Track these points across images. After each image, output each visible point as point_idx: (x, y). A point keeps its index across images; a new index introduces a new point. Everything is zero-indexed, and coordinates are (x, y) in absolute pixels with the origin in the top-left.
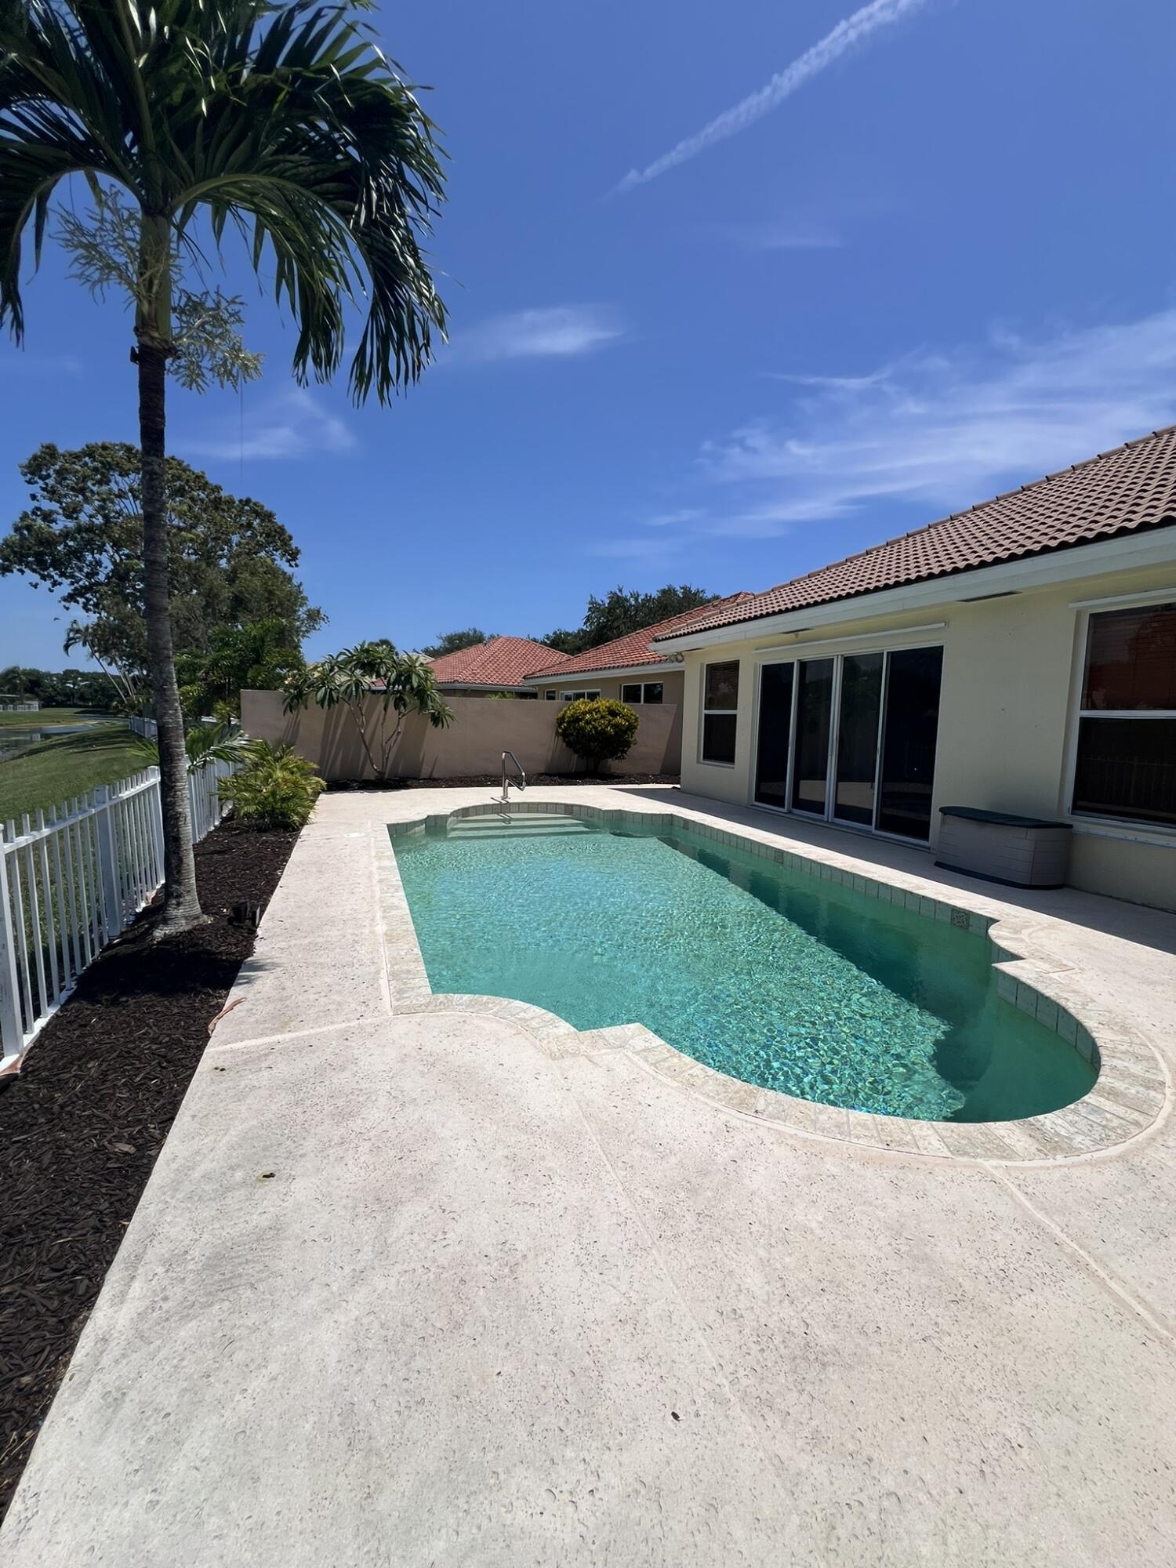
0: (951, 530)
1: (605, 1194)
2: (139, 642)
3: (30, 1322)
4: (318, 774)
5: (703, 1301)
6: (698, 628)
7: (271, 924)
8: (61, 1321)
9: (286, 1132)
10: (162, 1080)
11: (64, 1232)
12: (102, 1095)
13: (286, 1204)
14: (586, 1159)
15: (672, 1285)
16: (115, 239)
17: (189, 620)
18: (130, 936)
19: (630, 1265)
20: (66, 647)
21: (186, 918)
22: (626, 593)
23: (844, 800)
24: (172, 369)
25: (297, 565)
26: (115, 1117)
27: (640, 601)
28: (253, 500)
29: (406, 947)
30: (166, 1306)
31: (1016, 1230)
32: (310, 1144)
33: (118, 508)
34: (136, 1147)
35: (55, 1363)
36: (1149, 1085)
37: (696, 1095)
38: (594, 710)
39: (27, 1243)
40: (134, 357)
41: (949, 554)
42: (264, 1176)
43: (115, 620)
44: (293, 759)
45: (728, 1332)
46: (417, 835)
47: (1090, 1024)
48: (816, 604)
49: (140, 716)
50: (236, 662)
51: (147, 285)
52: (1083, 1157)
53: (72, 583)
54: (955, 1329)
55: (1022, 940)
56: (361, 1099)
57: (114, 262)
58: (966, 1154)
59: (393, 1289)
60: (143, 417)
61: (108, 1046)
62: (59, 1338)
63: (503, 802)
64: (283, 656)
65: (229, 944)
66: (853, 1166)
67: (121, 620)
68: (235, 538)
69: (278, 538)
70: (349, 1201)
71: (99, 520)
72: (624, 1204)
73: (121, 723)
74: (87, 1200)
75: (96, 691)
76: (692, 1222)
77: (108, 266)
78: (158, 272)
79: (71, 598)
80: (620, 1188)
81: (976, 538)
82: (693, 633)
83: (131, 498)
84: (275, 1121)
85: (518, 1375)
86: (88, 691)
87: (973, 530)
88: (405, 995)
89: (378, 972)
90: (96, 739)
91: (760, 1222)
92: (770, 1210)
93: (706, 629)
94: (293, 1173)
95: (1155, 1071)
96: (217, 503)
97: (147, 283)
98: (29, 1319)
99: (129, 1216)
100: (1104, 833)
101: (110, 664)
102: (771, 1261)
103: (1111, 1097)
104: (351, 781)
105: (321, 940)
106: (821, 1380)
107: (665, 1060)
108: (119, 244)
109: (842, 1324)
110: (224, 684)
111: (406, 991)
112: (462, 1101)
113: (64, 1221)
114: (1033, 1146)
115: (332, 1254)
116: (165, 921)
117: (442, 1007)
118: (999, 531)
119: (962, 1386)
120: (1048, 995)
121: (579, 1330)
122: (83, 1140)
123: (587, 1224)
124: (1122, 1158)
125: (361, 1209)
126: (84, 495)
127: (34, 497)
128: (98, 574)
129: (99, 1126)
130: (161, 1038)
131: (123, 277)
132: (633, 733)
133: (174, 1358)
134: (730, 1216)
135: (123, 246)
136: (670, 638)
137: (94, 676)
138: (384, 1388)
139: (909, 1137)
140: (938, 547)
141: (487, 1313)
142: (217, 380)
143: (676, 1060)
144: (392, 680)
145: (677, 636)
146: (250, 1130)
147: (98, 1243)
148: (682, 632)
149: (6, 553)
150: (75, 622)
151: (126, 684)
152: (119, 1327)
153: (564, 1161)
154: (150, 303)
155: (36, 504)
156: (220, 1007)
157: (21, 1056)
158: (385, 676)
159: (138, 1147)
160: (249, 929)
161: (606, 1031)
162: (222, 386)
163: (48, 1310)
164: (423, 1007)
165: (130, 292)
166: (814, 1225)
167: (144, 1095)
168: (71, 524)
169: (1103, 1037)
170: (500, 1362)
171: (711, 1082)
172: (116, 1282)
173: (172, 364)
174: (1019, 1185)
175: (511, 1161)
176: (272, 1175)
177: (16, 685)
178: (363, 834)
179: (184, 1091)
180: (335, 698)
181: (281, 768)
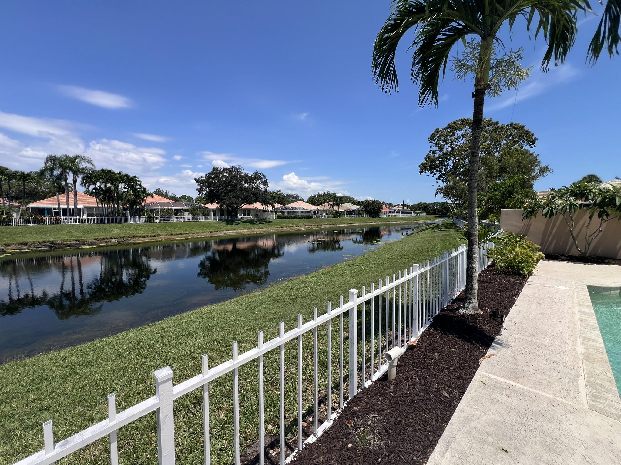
2: (460, 191)
3: (416, 438)
4: (539, 250)
7: (510, 323)
9: (515, 434)
10: (460, 374)
11: (427, 413)
12: (439, 368)
17: (480, 180)
18: (451, 308)
20: (436, 195)
21: (472, 309)
24: (487, 93)
25: (535, 146)
26: (443, 379)
28: (514, 123)
29: (601, 369)
32: (528, 450)
33: (456, 143)
34: (450, 396)
39: (416, 409)
40: (473, 96)
42: (503, 450)
43: (452, 184)
44: (526, 242)
49: (457, 219)
50: (500, 197)
53: (439, 173)
56: (562, 447)
61: (442, 350)
64: (525, 193)
65: (490, 326)
67: (454, 183)
68: (503, 142)
69: (525, 136)
71: (450, 149)
73: (450, 221)
74: (434, 406)
75: (443, 209)
77: (467, 68)
78: (486, 59)
79: (439, 178)
83: (462, 138)
86: (440, 209)
88: (599, 400)
90: (442, 226)
94: (518, 459)
96: (496, 130)
97: (481, 66)
99: (447, 423)
101: (449, 199)
104: (561, 255)
105: (538, 341)
110: (493, 207)
111: (600, 398)
113: (427, 409)
116: (464, 308)
122: (433, 382)
126: (446, 142)
127: (431, 147)
128: (448, 168)
129: (438, 380)
130: (460, 356)
131: (472, 69)
135: (473, 58)
137: (443, 204)
146: (496, 421)
147: (437, 426)
149: (422, 167)
150: (439, 186)
151: (453, 206)
154: (482, 72)
155: (431, 149)
156: (484, 354)
157: (417, 340)
160: (499, 322)
167: (453, 376)
168: (441, 153)
173: (487, 91)
176: (506, 451)
177: (420, 208)
178: (568, 288)
179: (469, 383)
180: (555, 213)
181: (519, 246)
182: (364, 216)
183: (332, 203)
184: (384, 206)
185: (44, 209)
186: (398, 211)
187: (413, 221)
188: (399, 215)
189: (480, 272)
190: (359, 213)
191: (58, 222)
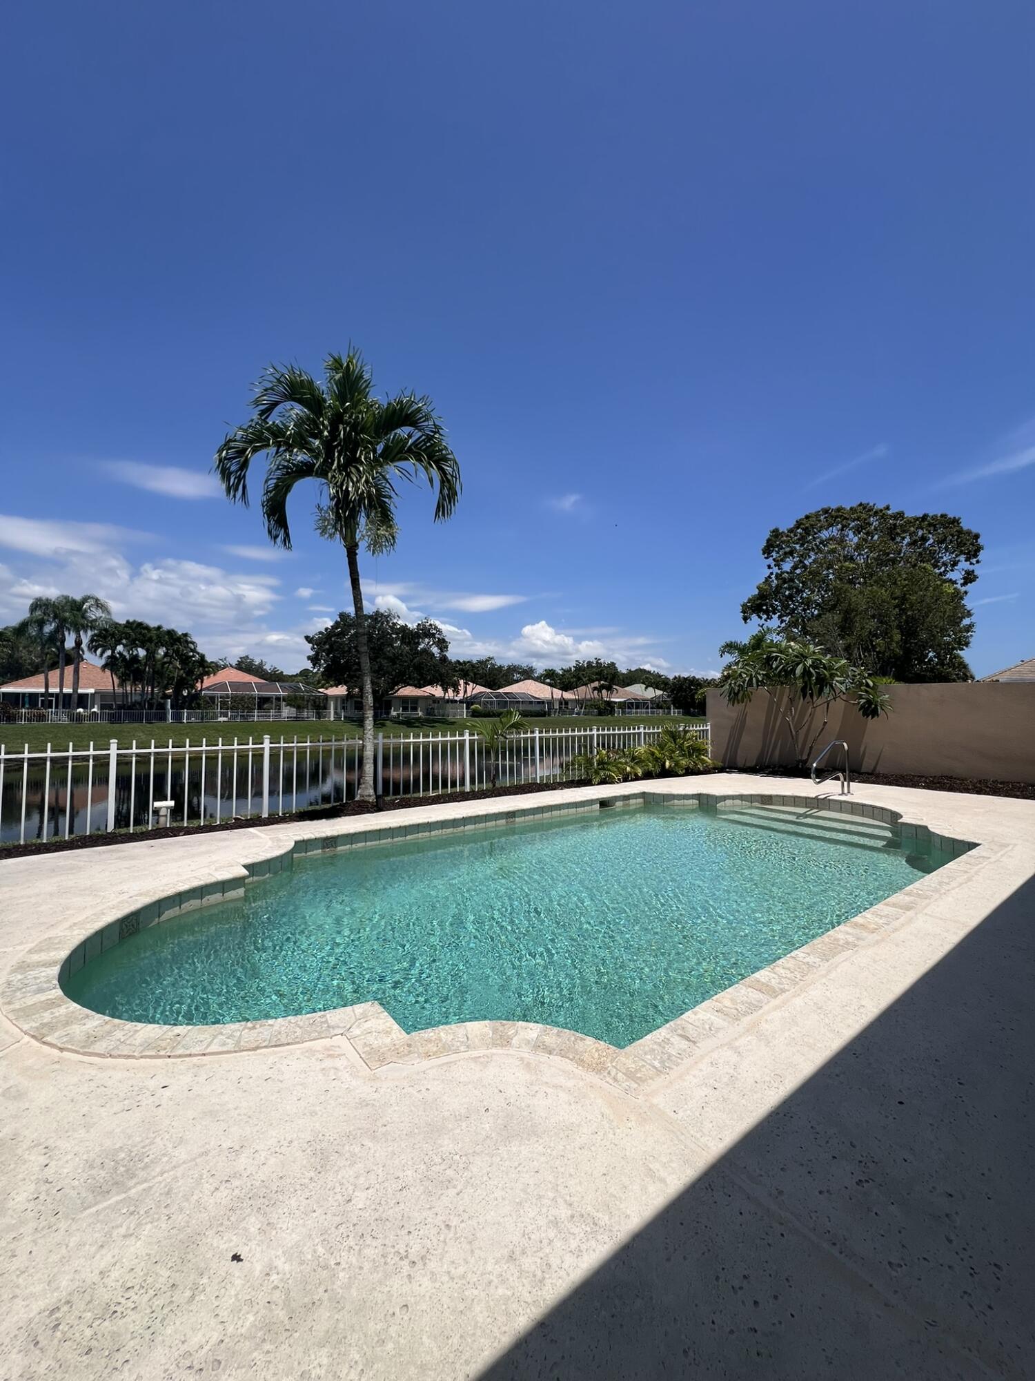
28: (931, 515)
182: (669, 713)
183: (596, 684)
185: (24, 694)
190: (659, 707)
191: (41, 718)
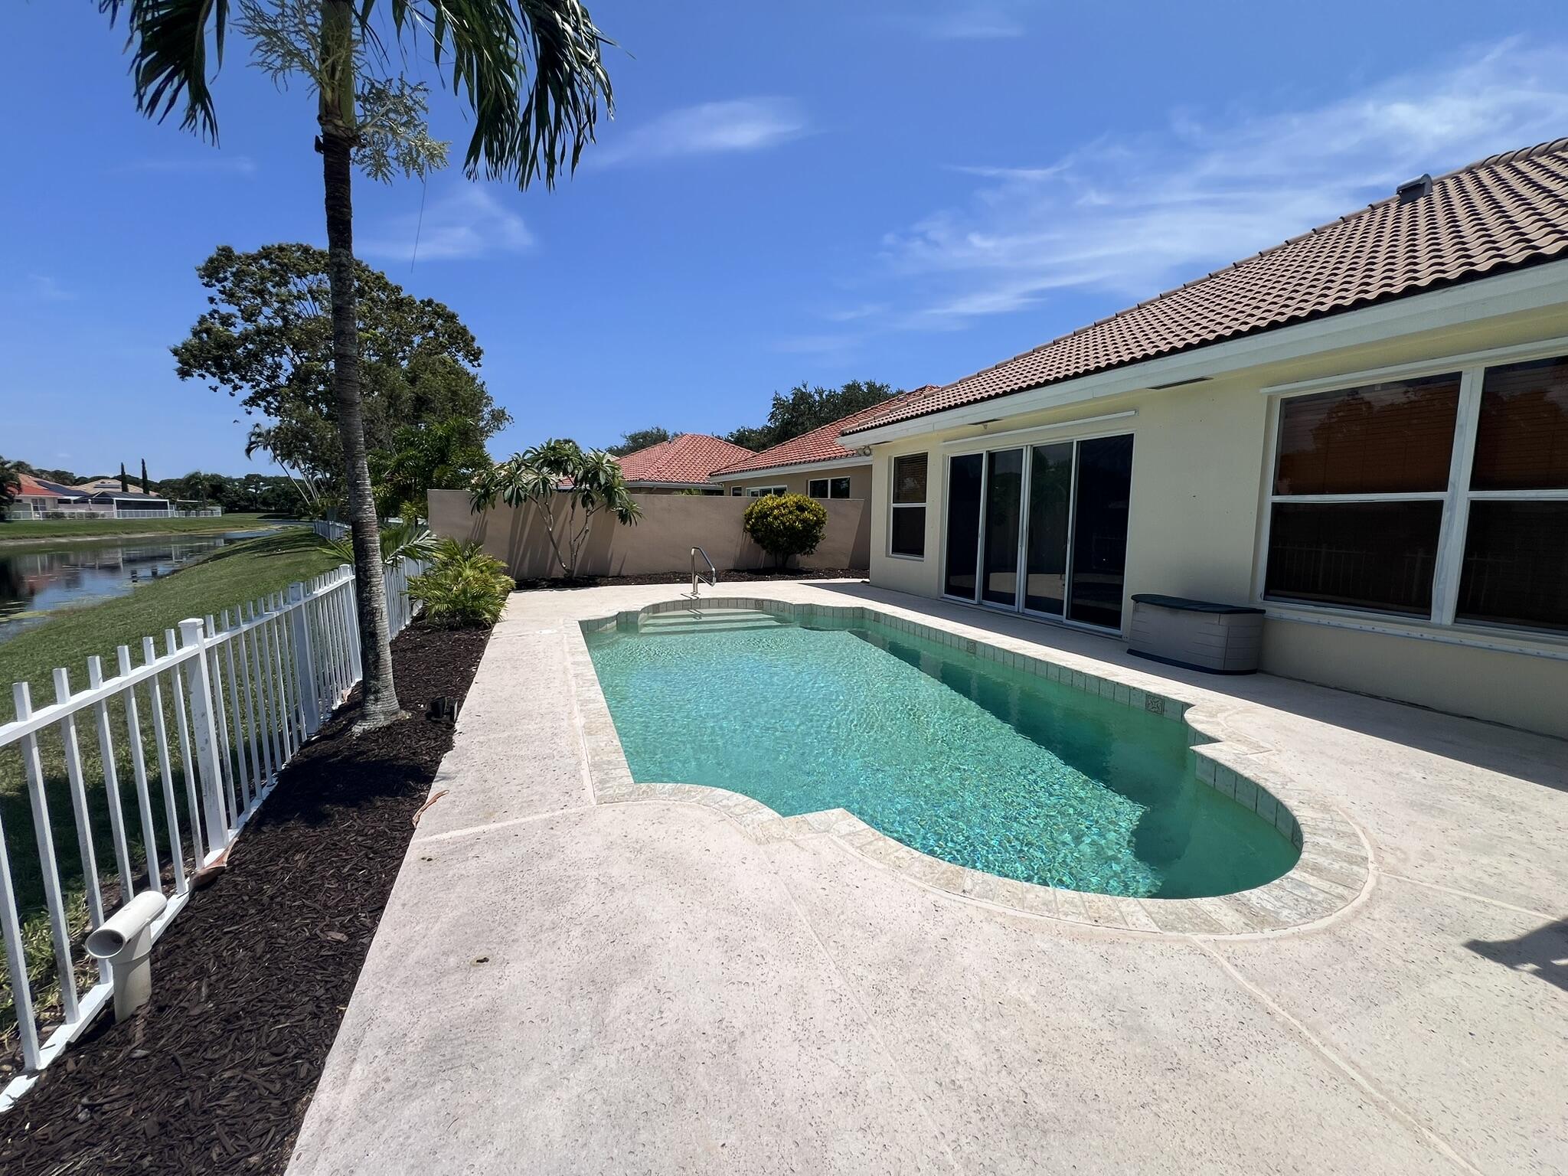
0: (1139, 318)
1: (818, 972)
2: (322, 444)
3: (252, 1106)
4: (507, 572)
5: (922, 1073)
6: (886, 421)
7: (468, 718)
8: (285, 1104)
9: (497, 918)
10: (370, 871)
11: (282, 1018)
12: (311, 886)
13: (501, 987)
14: (797, 939)
15: (890, 1058)
16: (296, 25)
17: (372, 422)
18: (328, 732)
19: (847, 1040)
20: (248, 451)
21: (384, 713)
22: (810, 389)
23: (1034, 591)
24: (357, 159)
25: (479, 365)
26: (325, 906)
27: (824, 397)
28: (435, 301)
29: (605, 738)
30: (388, 1087)
31: (1228, 1001)
32: (521, 930)
33: (297, 310)
34: (348, 935)
35: (281, 1143)
36: (1351, 860)
37: (904, 876)
38: (782, 505)
39: (246, 1029)
40: (319, 147)
41: (1138, 342)
42: (478, 961)
43: (297, 423)
44: (482, 558)
45: (947, 1102)
46: (609, 632)
47: (1291, 803)
48: (1005, 394)
49: (325, 520)
50: (421, 463)
51: (330, 72)
52: (1290, 930)
53: (253, 387)
54: (1172, 1096)
55: (1219, 724)
56: (569, 885)
57: (296, 49)
58: (1174, 928)
59: (613, 1066)
60: (329, 208)
61: (314, 839)
62: (283, 1120)
63: (694, 598)
64: (469, 456)
65: (429, 738)
66: (1063, 941)
67: (303, 422)
68: (417, 340)
69: (460, 338)
70: (564, 983)
71: (279, 323)
72: (838, 982)
73: (304, 527)
74: (303, 987)
75: (279, 496)
76: (906, 998)
77: (289, 53)
78: (340, 58)
79: (252, 401)
80: (833, 967)
81: (1165, 325)
82: (880, 426)
83: (310, 299)
84: (485, 908)
85: (743, 1146)
86: (270, 496)
87: (1162, 317)
88: (608, 785)
89: (579, 763)
90: (281, 543)
91: (974, 997)
92: (983, 984)
93: (893, 422)
94: (506, 957)
95: (1356, 847)
96: (400, 305)
97: (329, 69)
98: (252, 1102)
99: (346, 1002)
100: (1295, 618)
101: (293, 467)
102: (987, 1034)
103: (1315, 872)
104: (540, 580)
105: (519, 733)
106: (1042, 1147)
107: (870, 843)
108: (301, 30)
109: (1060, 1093)
110: (410, 485)
111: (608, 782)
112: (671, 886)
113: (282, 1007)
114: (1241, 921)
115: (550, 1035)
116: (364, 717)
117: (645, 795)
118: (1188, 318)
119: (1182, 1150)
120: (1246, 775)
121: (800, 1102)
122: (295, 929)
123: (802, 1001)
124: (1328, 930)
125: (576, 991)
126: (262, 297)
127: (212, 300)
128: (278, 377)
129: (310, 915)
130: (366, 830)
131: (306, 64)
132: (821, 528)
133: (400, 1136)
134: (943, 991)
135: (304, 31)
136: (857, 432)
137: (275, 481)
138: (610, 1161)
139: (1117, 913)
140: (1127, 335)
141: (707, 1088)
142: (402, 169)
143: (881, 843)
144: (579, 478)
145: (864, 430)
146: (461, 917)
147: (316, 1028)
148: (869, 425)
149: (185, 357)
150: (257, 425)
151: (310, 488)
152: (342, 1108)
153: (776, 942)
154: (333, 90)
155: (214, 306)
156: (423, 800)
157: (227, 850)
158: (572, 474)
159: (350, 936)
160: (448, 724)
161: (810, 817)
162: (408, 176)
163: (270, 1092)
164: (626, 796)
165: (312, 80)
166: (1028, 999)
167: (352, 885)
168: (250, 327)
169: (1304, 815)
170: (723, 1134)
171: (917, 864)
172: (337, 1065)
173: (357, 154)
174: (1229, 958)
175: (723, 942)
176: (485, 960)
177: (198, 491)
178: (555, 631)
179: (393, 881)
180: (523, 496)
181: (471, 567)
184: (25, 479)
186: (104, 499)
187: (176, 533)
188: (113, 513)
189: (395, 636)
